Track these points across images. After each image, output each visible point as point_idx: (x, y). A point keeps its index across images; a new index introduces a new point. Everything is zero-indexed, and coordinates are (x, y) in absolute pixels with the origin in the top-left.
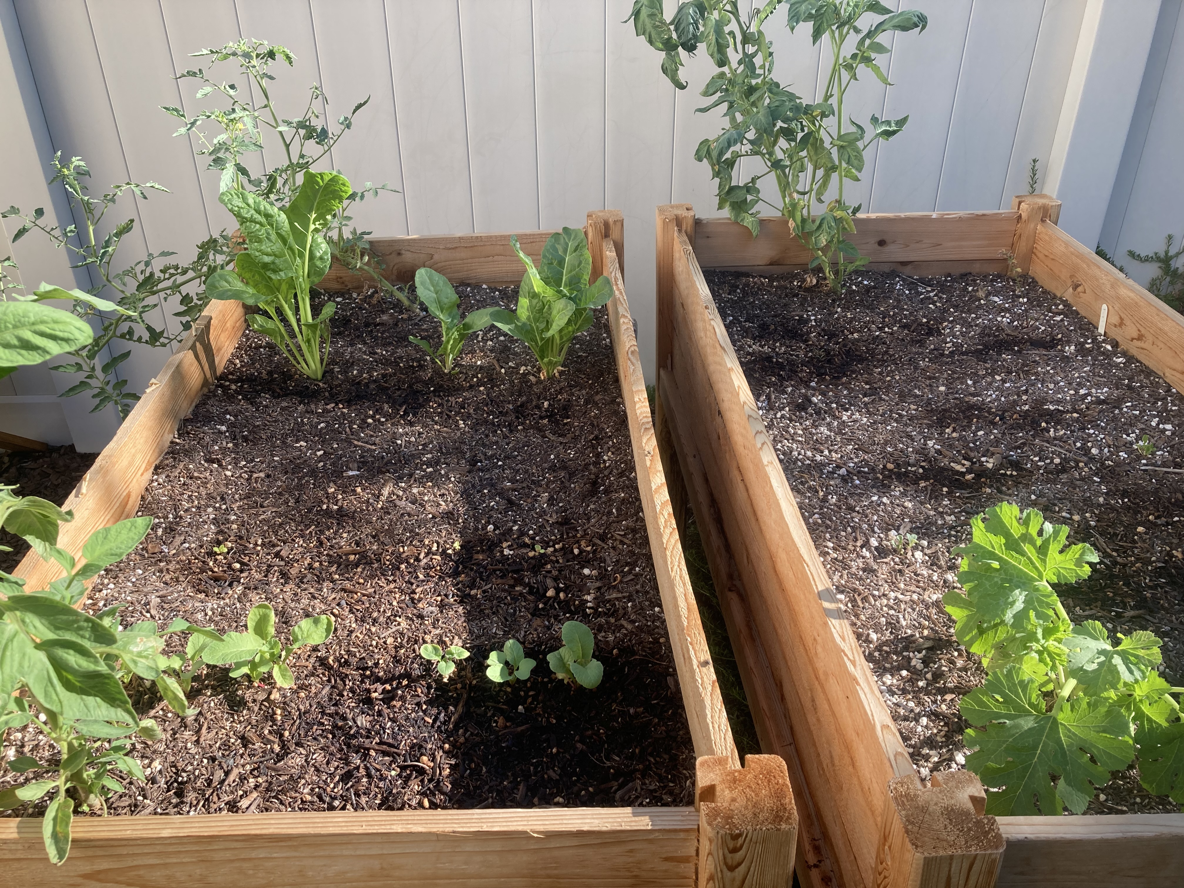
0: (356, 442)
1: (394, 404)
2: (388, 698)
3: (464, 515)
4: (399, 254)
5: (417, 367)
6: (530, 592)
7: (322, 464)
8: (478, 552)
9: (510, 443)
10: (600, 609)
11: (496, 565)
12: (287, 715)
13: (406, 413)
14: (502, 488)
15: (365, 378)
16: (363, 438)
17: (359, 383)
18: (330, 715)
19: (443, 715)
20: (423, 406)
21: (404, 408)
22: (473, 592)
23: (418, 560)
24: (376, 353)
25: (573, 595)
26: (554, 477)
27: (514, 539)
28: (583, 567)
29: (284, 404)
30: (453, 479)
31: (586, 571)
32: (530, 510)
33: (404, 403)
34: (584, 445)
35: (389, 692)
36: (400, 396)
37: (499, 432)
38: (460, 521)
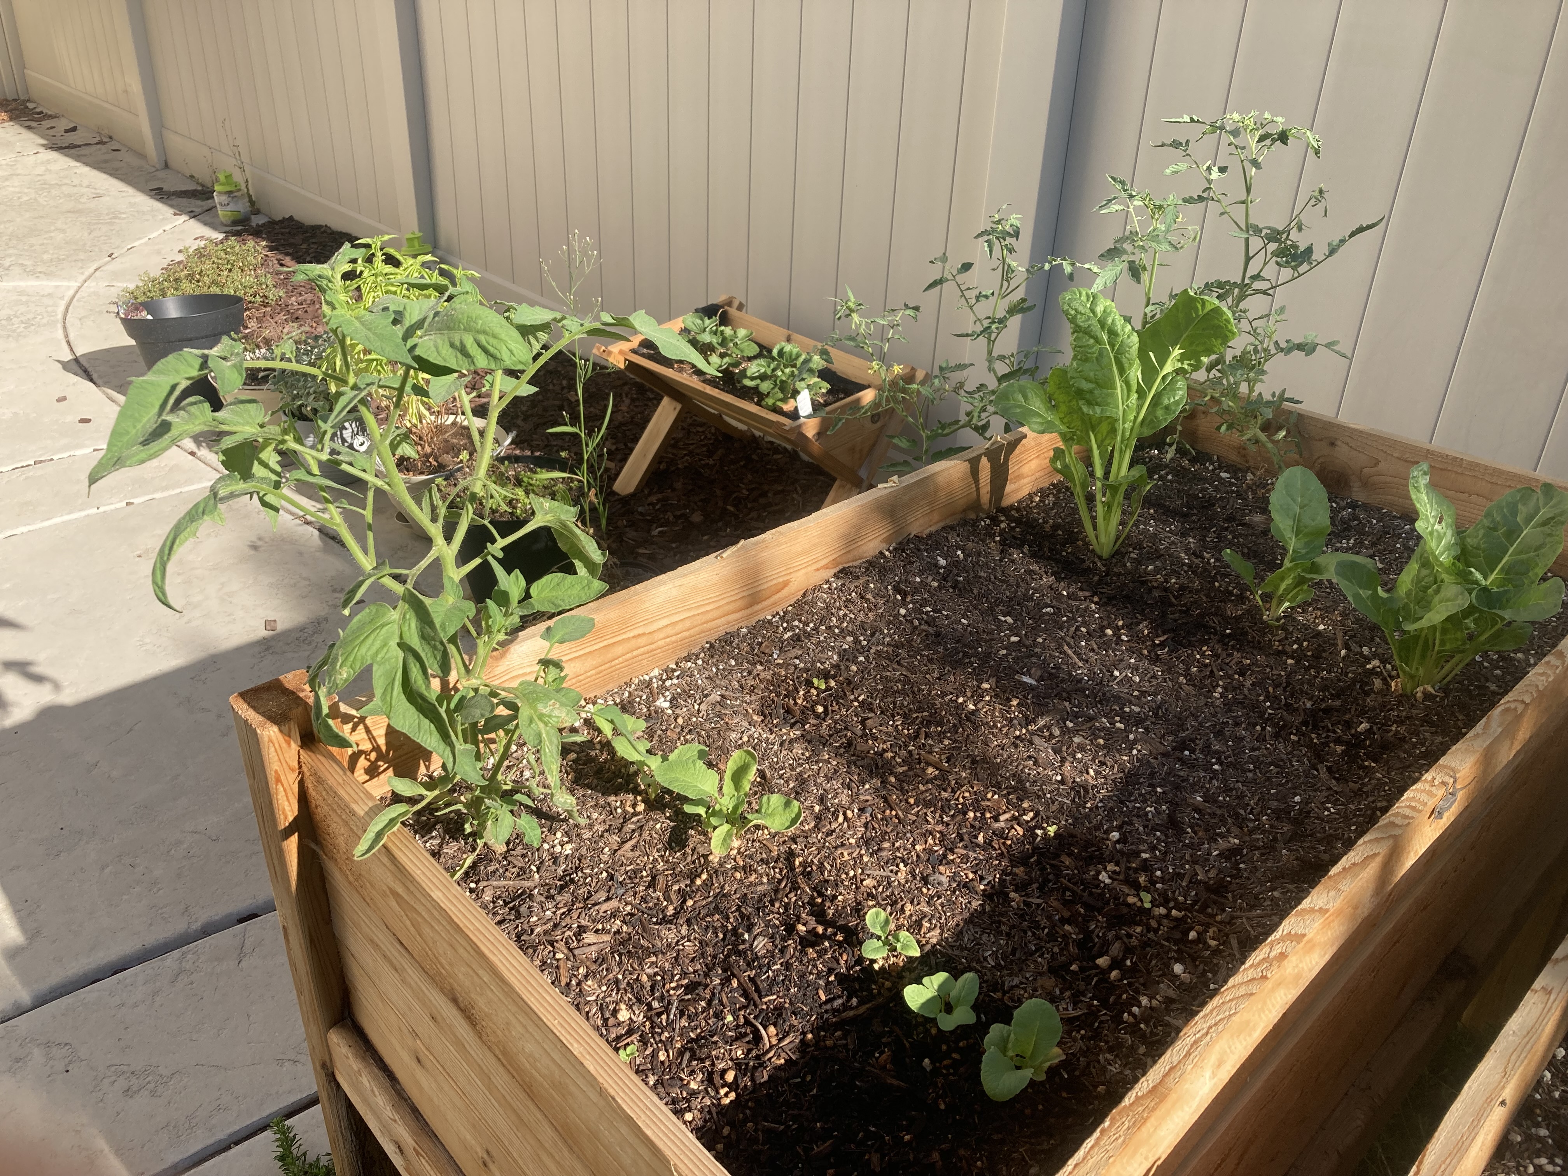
0: (1066, 648)
1: (1157, 627)
2: (811, 940)
3: (1101, 801)
4: (1332, 444)
5: (1236, 596)
6: (1080, 944)
7: (1005, 652)
8: (1070, 855)
9: (1258, 749)
10: (1142, 1026)
11: (1074, 884)
12: (708, 885)
13: (1162, 645)
14: (1185, 799)
15: (1156, 580)
16: (1080, 648)
17: (1143, 583)
18: (742, 915)
19: (840, 1001)
20: (1191, 645)
21: (1165, 637)
22: (1013, 895)
23: (996, 819)
24: (1203, 558)
25: (1130, 984)
26: (1272, 826)
27: (1129, 868)
28: (1177, 961)
29: (1035, 567)
30: (1135, 752)
31: (1178, 968)
32: (1191, 846)
33: (1173, 630)
34: (1360, 810)
35: (816, 934)
36: (1176, 621)
37: (1258, 728)
38: (1089, 805)
